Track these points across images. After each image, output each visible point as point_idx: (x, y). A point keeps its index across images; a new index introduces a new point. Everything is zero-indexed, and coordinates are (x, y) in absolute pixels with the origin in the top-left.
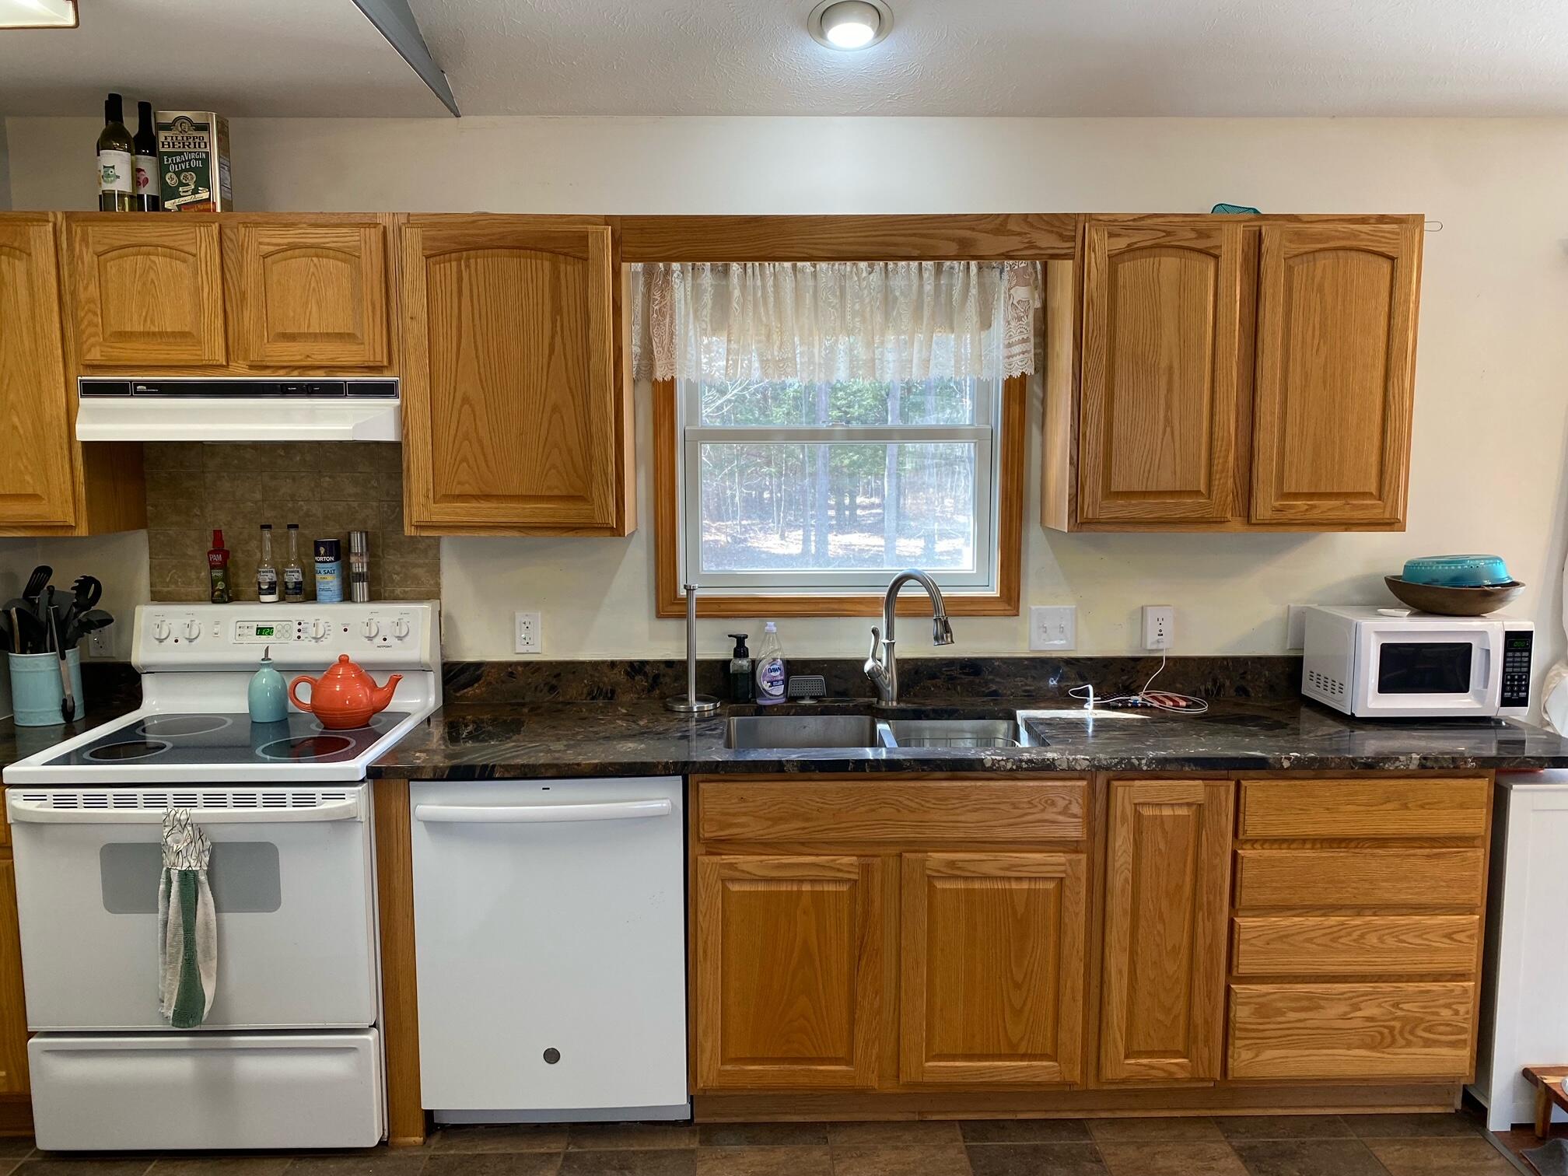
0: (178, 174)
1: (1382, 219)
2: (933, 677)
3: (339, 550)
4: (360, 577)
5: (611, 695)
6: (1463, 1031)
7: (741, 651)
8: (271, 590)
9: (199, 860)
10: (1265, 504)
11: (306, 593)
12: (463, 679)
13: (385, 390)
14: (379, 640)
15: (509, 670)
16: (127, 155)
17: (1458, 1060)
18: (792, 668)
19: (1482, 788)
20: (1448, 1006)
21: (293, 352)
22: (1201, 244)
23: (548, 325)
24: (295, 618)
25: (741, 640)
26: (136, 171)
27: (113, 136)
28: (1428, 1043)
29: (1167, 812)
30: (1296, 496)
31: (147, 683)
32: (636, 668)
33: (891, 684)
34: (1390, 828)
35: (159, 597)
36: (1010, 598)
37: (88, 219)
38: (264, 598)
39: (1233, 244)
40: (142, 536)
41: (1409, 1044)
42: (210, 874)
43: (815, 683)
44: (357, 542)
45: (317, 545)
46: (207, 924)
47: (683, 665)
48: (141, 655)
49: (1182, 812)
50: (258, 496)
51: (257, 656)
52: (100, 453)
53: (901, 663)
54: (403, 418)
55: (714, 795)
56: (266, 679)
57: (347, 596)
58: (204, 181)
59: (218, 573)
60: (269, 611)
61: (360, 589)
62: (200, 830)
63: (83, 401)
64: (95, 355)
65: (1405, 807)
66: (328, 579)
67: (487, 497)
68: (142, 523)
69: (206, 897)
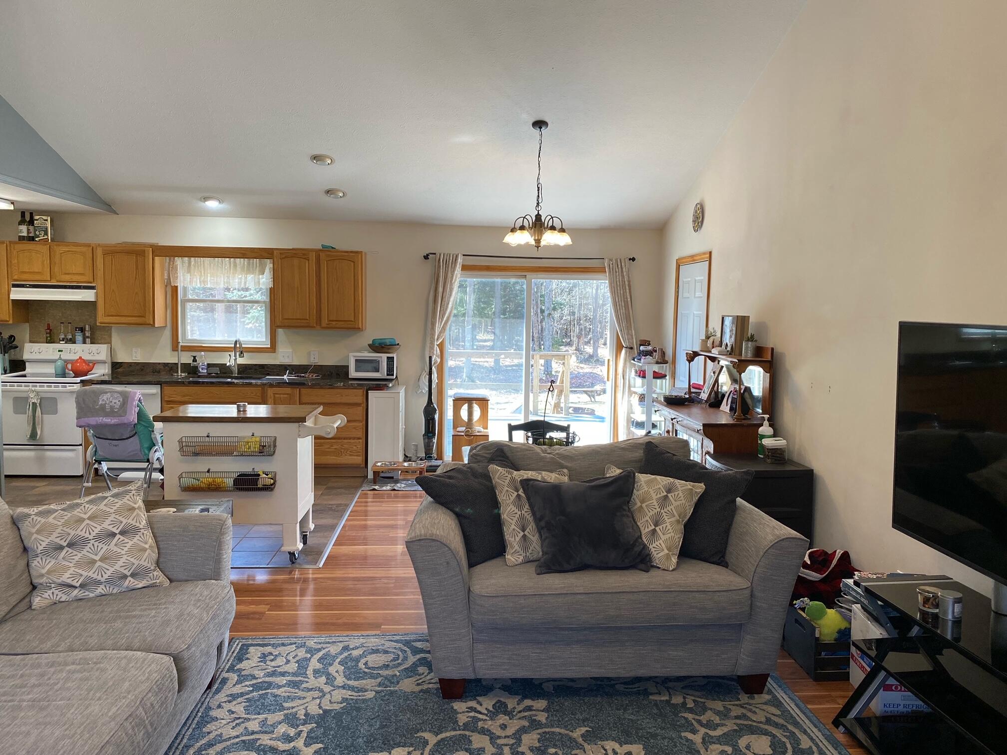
0: (39, 232)
1: (352, 252)
2: (250, 369)
3: (82, 330)
4: (88, 337)
5: (159, 372)
6: (359, 452)
7: (195, 360)
8: (63, 340)
9: (37, 400)
10: (325, 322)
11: (73, 341)
12: (117, 366)
13: (92, 288)
14: (92, 354)
15: (130, 364)
16: (26, 226)
17: (359, 460)
18: (209, 365)
19: (360, 392)
20: (355, 446)
21: (67, 277)
22: (306, 257)
23: (135, 272)
24: (69, 348)
25: (195, 357)
26: (28, 230)
27: (22, 222)
28: (351, 455)
29: (282, 396)
30: (333, 321)
31: (27, 364)
32: (166, 365)
33: (236, 370)
34: (338, 401)
35: (31, 342)
36: (273, 348)
37: (15, 243)
38: (61, 342)
39: (313, 257)
40: (27, 325)
41: (346, 455)
42: (40, 404)
43: (217, 370)
44: (87, 328)
45: (76, 328)
46: (39, 416)
47: (176, 364)
48: (26, 357)
49: (286, 396)
50: (60, 315)
51: (57, 357)
52: (17, 303)
53: (239, 365)
54: (97, 295)
55: (168, 390)
56: (59, 363)
57: (84, 342)
58: (46, 234)
59: (48, 335)
60: (62, 345)
61: (88, 340)
62: (38, 393)
63: (12, 289)
64: (16, 277)
65: (342, 396)
66: (79, 337)
67: (118, 316)
68: (27, 321)
69: (38, 409)
